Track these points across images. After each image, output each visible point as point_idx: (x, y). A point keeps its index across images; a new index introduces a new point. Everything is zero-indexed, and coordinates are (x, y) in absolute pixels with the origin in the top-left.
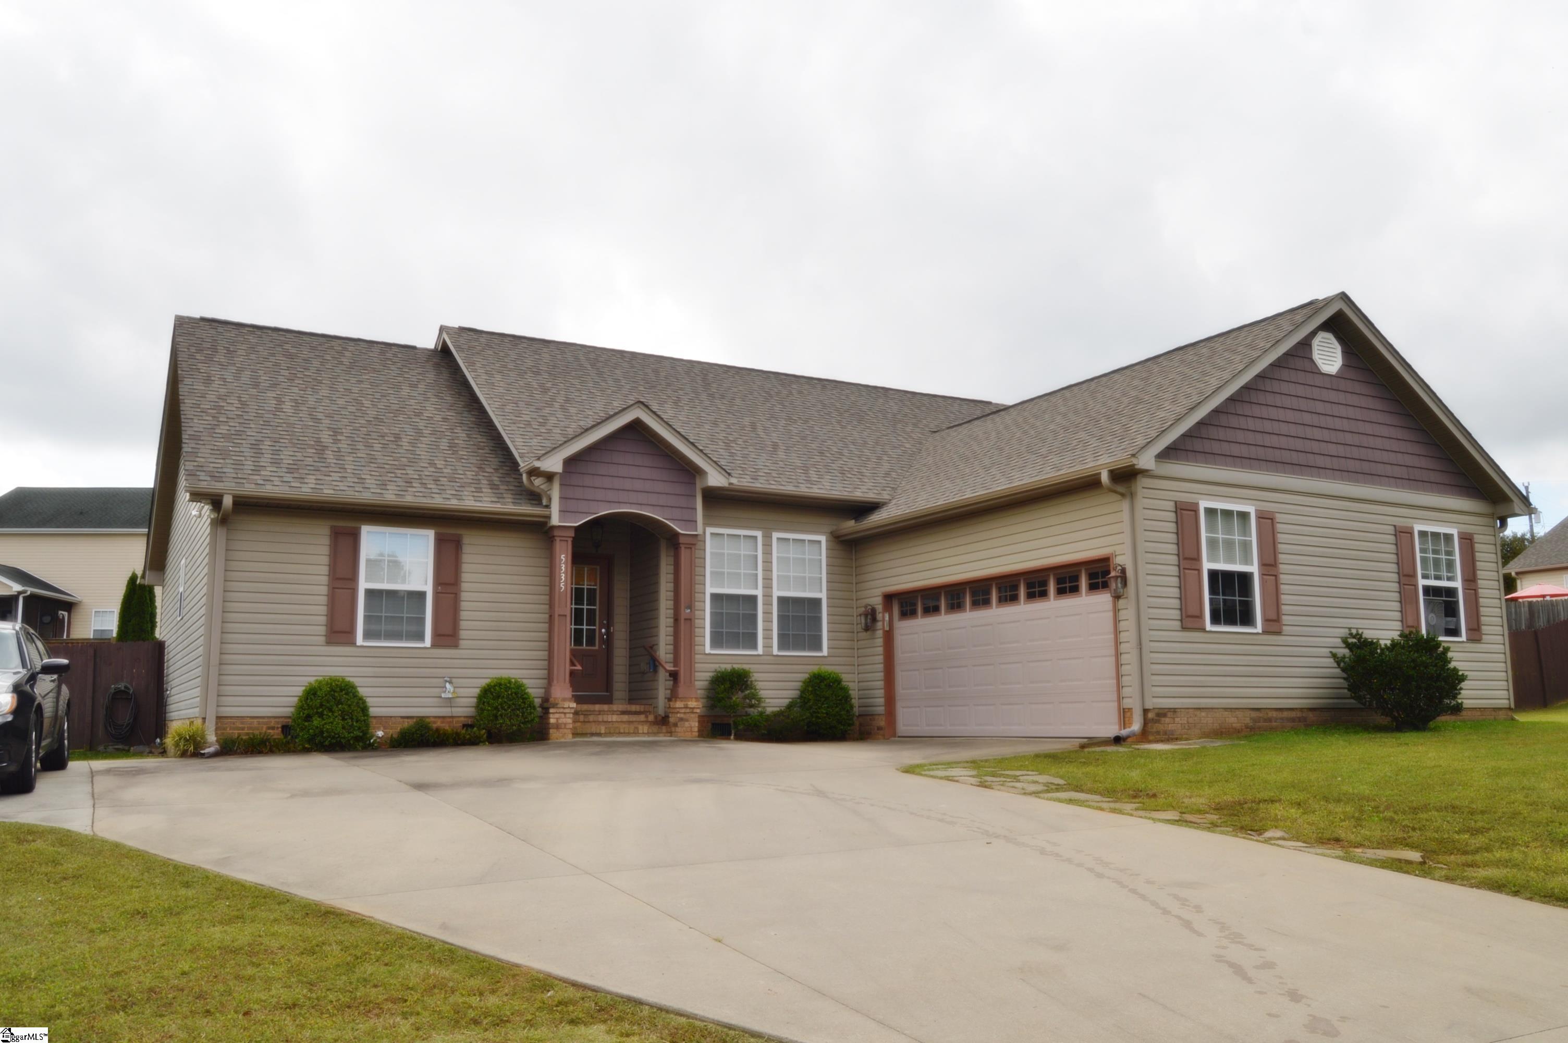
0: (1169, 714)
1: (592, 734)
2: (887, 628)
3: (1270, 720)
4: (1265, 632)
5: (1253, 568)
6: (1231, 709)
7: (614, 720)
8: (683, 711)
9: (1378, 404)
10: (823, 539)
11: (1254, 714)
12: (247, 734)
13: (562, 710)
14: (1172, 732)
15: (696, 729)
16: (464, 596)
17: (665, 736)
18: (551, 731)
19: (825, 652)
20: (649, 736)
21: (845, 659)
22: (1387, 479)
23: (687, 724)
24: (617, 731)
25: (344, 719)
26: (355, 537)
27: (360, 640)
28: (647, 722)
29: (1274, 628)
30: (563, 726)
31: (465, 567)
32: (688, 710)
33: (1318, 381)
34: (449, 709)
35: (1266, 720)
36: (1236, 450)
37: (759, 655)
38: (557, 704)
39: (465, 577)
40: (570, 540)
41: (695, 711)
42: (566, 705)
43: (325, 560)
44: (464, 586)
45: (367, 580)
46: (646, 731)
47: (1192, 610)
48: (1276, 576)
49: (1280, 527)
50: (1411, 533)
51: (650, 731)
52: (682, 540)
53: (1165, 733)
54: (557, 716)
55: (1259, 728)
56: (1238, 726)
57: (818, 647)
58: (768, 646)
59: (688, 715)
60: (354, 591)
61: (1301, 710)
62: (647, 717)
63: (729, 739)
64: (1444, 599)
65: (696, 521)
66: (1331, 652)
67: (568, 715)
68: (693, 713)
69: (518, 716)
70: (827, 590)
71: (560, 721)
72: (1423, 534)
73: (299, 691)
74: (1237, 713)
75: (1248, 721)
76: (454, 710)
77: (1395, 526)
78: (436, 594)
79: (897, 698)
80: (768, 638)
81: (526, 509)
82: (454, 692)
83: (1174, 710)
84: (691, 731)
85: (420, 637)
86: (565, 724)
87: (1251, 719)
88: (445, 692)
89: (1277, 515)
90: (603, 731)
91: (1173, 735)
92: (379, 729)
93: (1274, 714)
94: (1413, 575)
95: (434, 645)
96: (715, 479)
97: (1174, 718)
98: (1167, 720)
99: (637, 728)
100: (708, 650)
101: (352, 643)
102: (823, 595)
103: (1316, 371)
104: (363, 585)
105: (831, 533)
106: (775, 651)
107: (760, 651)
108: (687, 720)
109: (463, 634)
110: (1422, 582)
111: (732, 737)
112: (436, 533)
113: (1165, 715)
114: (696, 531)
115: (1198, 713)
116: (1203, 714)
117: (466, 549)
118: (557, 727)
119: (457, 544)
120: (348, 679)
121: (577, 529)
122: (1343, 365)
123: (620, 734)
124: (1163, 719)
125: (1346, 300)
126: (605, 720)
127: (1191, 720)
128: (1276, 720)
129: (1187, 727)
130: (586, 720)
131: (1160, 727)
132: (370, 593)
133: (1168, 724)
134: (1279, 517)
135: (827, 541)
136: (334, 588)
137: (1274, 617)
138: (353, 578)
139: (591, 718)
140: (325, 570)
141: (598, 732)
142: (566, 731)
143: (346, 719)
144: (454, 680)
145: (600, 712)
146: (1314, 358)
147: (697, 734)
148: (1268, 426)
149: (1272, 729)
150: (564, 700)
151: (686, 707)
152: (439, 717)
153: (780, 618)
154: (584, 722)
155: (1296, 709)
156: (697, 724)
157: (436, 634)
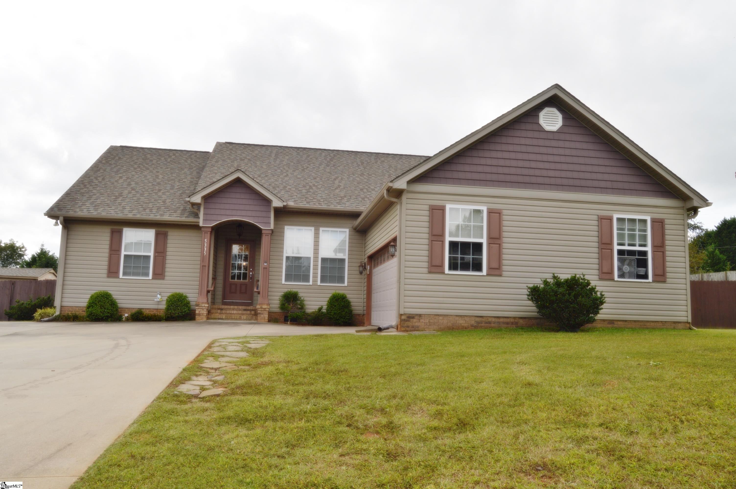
0: (416, 317)
1: (219, 319)
2: (368, 273)
3: (490, 323)
4: (488, 275)
5: (484, 241)
6: (461, 316)
7: (235, 313)
8: (260, 309)
9: (590, 146)
10: (347, 230)
11: (478, 319)
12: (71, 313)
13: (201, 308)
14: (418, 327)
15: (267, 318)
16: (168, 257)
17: (255, 321)
18: (196, 316)
19: (346, 284)
20: (246, 321)
21: (356, 287)
22: (600, 189)
23: (262, 316)
24: (231, 318)
25: (101, 308)
26: (120, 233)
27: (121, 276)
28: (251, 314)
29: (496, 272)
30: (202, 315)
31: (169, 245)
32: (263, 309)
33: (542, 135)
34: (157, 306)
35: (486, 323)
36: (469, 176)
37: (310, 285)
38: (199, 305)
39: (168, 249)
40: (209, 233)
41: (266, 310)
42: (203, 305)
43: (108, 242)
44: (168, 253)
45: (125, 251)
46: (245, 318)
47: (437, 262)
48: (500, 244)
49: (504, 217)
50: (610, 219)
51: (247, 318)
52: (263, 232)
53: (413, 327)
54: (199, 310)
55: (481, 327)
56: (466, 325)
57: (343, 282)
58: (315, 281)
59: (263, 312)
60: (119, 255)
61: (514, 318)
62: (251, 312)
63: (287, 324)
64: (637, 257)
65: (270, 223)
66: (527, 286)
67: (204, 310)
68: (266, 311)
69: (178, 309)
70: (349, 255)
71: (201, 312)
72: (620, 220)
73: (89, 296)
74: (466, 318)
75: (473, 322)
76: (159, 306)
77: (598, 215)
78: (155, 257)
79: (372, 307)
80: (315, 277)
81: (191, 220)
82: (161, 298)
83: (420, 315)
84: (264, 319)
85: (147, 274)
86: (203, 314)
87: (475, 321)
88: (156, 298)
89: (504, 211)
90: (224, 318)
91: (418, 328)
92: (126, 313)
93: (493, 320)
94: (611, 243)
95: (153, 278)
96: (277, 203)
97: (419, 320)
98: (415, 320)
99: (241, 317)
100: (283, 282)
101: (118, 277)
102: (346, 257)
103: (542, 130)
104: (123, 253)
105: (352, 227)
106: (319, 283)
107: (311, 283)
108: (262, 314)
109: (167, 274)
110: (616, 248)
111: (289, 323)
112: (155, 230)
113: (413, 318)
114: (270, 227)
115: (437, 317)
116: (441, 318)
117: (169, 237)
118: (199, 315)
119: (165, 235)
120: (109, 292)
121: (213, 228)
122: (562, 125)
123: (232, 319)
124: (411, 320)
125: (559, 88)
126: (230, 313)
127: (431, 321)
128: (494, 323)
129: (428, 324)
130: (221, 312)
131: (410, 324)
132: (126, 256)
133: (415, 322)
134: (505, 212)
135: (349, 231)
136: (111, 254)
137: (496, 266)
138: (118, 250)
139: (224, 311)
140: (107, 247)
141: (222, 318)
142: (203, 317)
143: (102, 309)
144: (162, 293)
145: (230, 309)
146: (540, 123)
147: (267, 320)
148: (501, 162)
149: (492, 328)
150: (203, 303)
151: (262, 308)
152: (155, 309)
153: (322, 268)
154: (220, 313)
155: (511, 317)
156: (267, 316)
157: (154, 274)
